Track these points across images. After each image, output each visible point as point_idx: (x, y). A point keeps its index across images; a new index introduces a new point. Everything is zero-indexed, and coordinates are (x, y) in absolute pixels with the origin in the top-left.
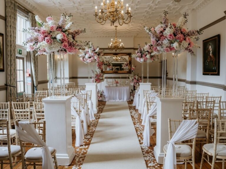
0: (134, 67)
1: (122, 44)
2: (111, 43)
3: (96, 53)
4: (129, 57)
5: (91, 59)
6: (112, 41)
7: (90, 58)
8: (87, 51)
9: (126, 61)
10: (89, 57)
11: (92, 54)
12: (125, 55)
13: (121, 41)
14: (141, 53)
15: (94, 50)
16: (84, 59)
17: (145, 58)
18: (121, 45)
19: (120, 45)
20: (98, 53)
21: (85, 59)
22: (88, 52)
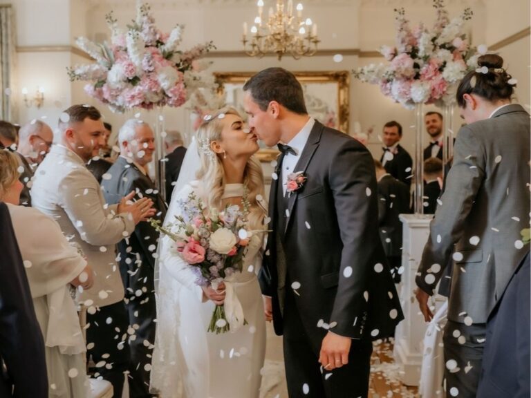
0: (362, 131)
1: (309, 22)
2: (258, 20)
3: (168, 56)
4: (340, 88)
5: (138, 89)
6: (260, 11)
7: (134, 81)
8: (118, 49)
9: (321, 111)
10: (129, 81)
11: (144, 62)
12: (322, 82)
13: (303, 11)
14: (413, 53)
15: (159, 43)
16: (104, 89)
17: (437, 80)
18: (302, 31)
19: (296, 31)
20: (176, 59)
21: (110, 89)
22: (126, 50)
